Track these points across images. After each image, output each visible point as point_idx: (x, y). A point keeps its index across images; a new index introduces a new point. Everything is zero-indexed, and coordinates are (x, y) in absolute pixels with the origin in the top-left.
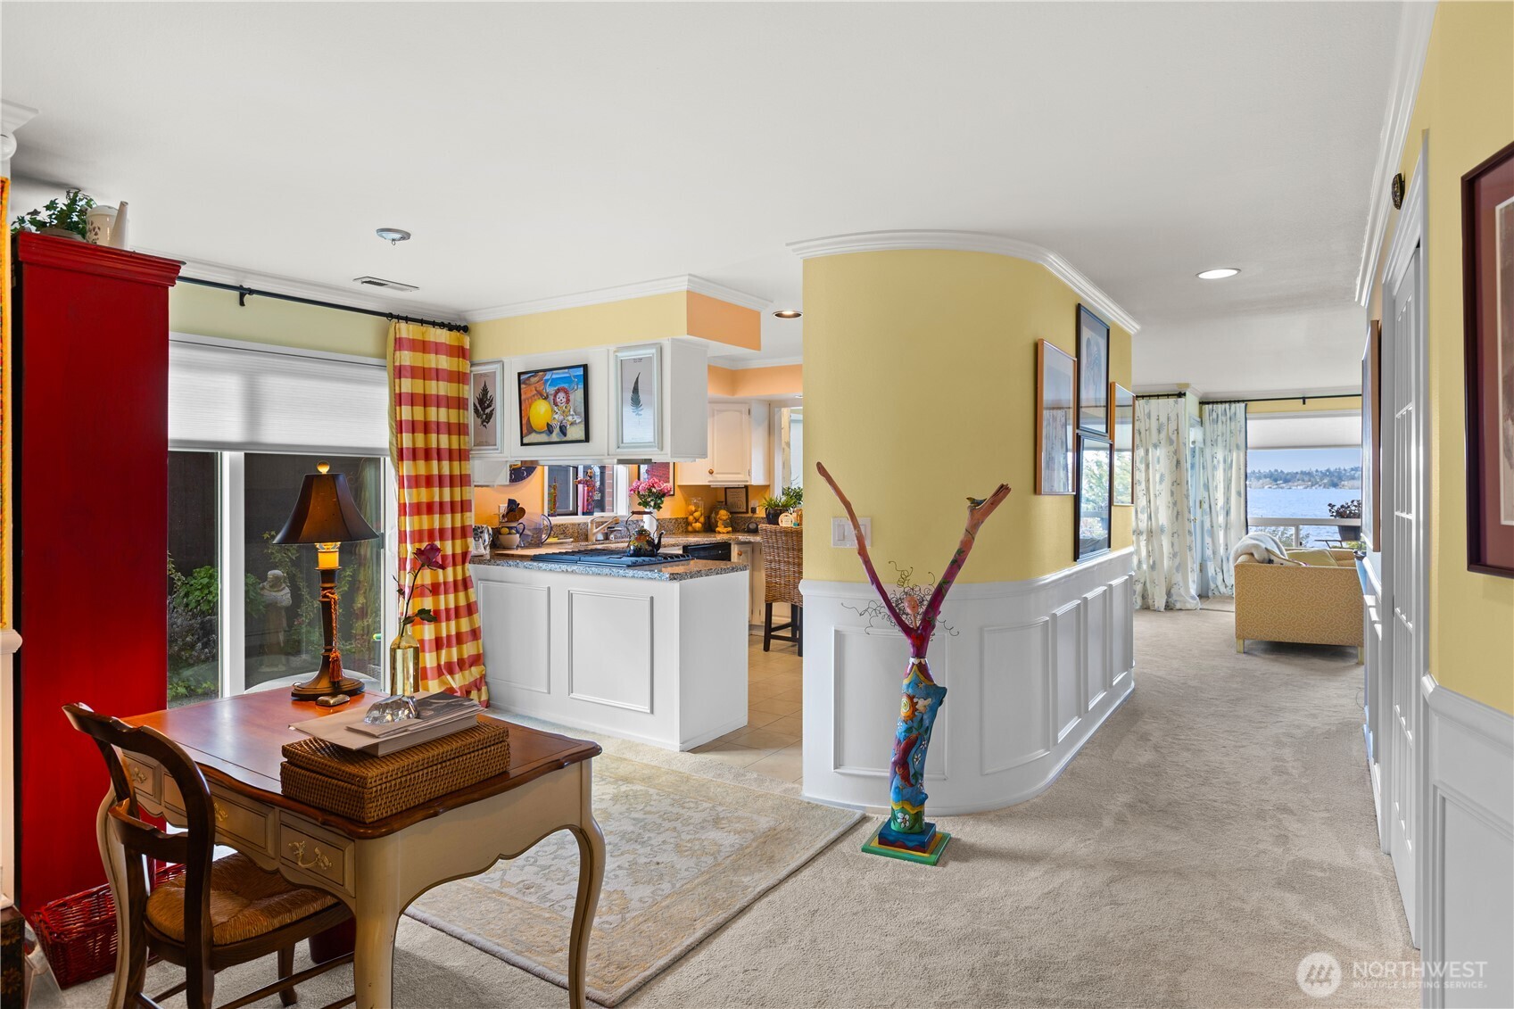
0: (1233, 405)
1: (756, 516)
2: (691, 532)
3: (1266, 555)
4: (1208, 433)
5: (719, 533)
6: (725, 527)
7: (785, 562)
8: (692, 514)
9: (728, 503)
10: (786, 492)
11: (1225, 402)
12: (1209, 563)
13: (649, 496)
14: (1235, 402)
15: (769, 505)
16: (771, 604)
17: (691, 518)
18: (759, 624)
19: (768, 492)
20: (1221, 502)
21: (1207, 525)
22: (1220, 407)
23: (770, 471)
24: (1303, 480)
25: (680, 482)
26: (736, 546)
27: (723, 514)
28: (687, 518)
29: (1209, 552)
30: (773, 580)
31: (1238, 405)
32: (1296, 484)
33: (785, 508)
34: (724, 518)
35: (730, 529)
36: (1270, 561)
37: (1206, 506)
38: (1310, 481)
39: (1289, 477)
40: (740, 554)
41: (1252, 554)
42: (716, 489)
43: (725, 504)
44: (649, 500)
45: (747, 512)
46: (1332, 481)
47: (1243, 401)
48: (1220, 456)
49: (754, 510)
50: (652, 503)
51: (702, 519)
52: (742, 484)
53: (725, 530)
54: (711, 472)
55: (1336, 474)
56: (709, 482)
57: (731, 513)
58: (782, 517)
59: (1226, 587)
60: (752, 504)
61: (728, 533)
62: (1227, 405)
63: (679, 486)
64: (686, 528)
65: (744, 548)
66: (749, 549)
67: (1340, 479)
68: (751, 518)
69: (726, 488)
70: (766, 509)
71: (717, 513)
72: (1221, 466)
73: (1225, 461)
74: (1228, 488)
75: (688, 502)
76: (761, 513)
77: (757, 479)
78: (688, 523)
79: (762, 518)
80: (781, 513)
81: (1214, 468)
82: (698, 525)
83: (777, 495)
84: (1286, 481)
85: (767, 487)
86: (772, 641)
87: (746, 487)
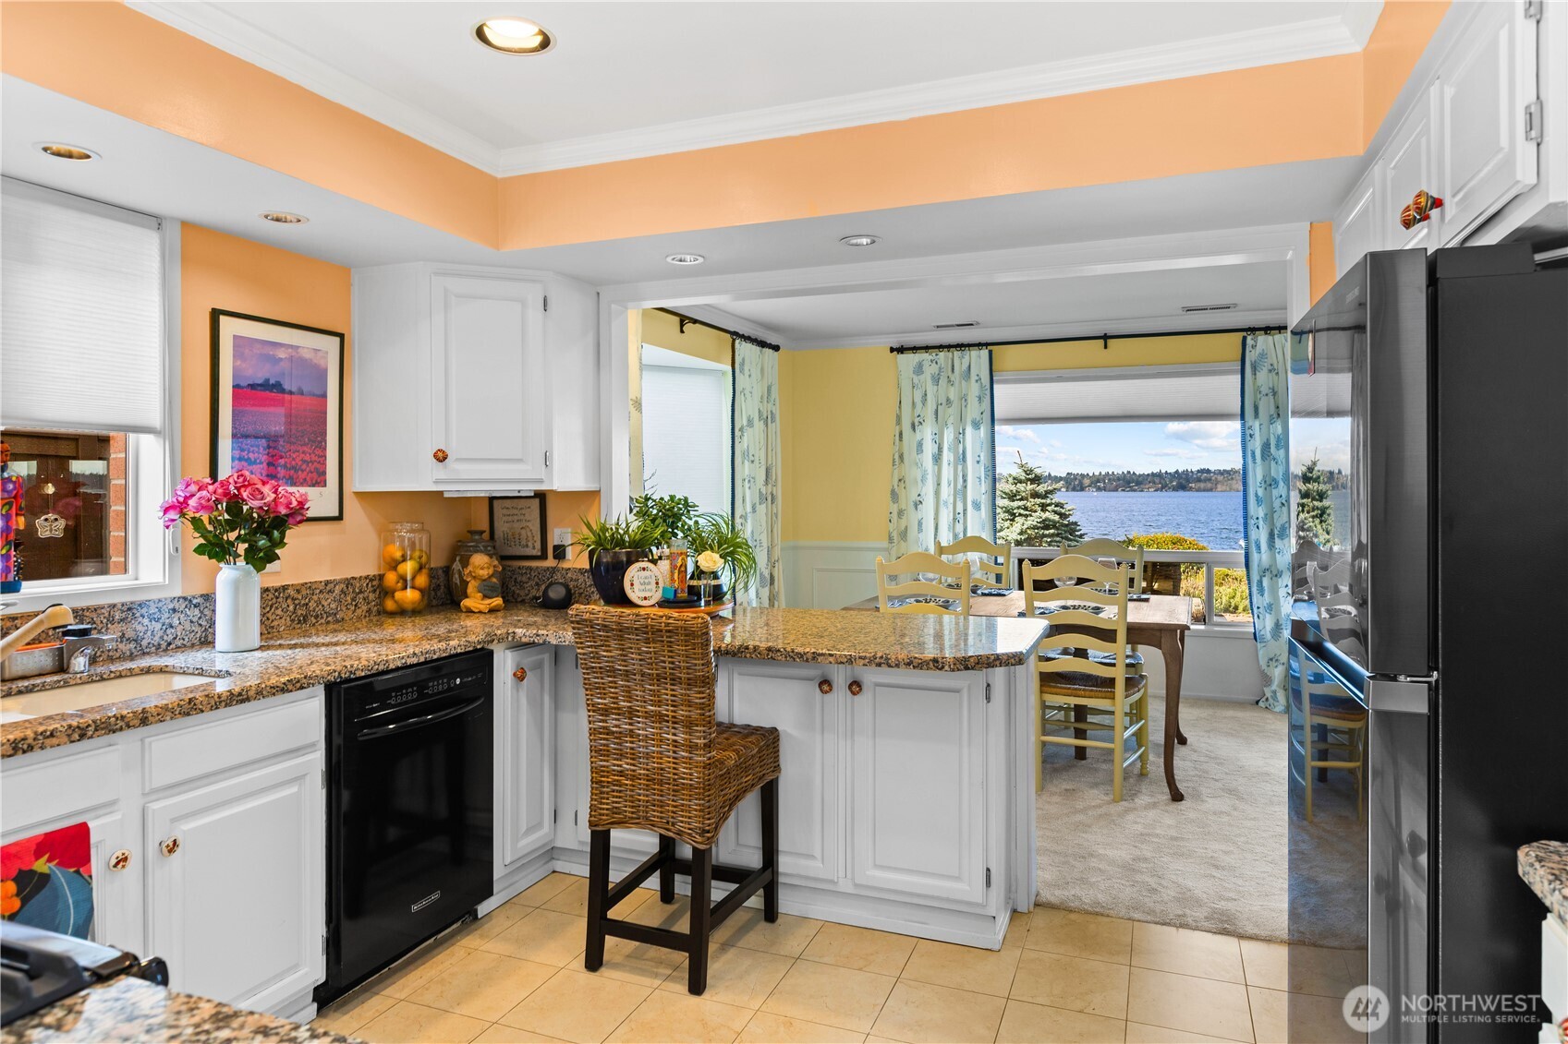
1: (565, 565)
2: (392, 614)
5: (470, 611)
6: (485, 597)
7: (648, 715)
8: (394, 565)
9: (498, 534)
10: (642, 506)
13: (232, 525)
15: (599, 542)
16: (607, 833)
17: (391, 578)
18: (576, 847)
19: (595, 508)
23: (599, 460)
24: (1154, 483)
25: (356, 483)
26: (509, 654)
27: (481, 564)
28: (381, 577)
30: (612, 764)
32: (1147, 486)
33: (639, 550)
34: (484, 573)
35: (498, 601)
38: (1160, 483)
39: (1140, 479)
40: (520, 676)
42: (464, 502)
43: (490, 540)
44: (232, 536)
45: (544, 556)
49: (560, 552)
50: (242, 548)
51: (422, 580)
52: (527, 489)
53: (484, 605)
54: (441, 457)
56: (436, 482)
57: (503, 558)
58: (633, 573)
60: (556, 536)
61: (492, 611)
63: (361, 496)
64: (381, 604)
65: (528, 659)
66: (547, 658)
67: (1188, 481)
68: (554, 570)
69: (492, 499)
70: (591, 554)
71: (465, 563)
75: (386, 535)
76: (577, 560)
77: (567, 476)
78: (385, 592)
79: (582, 571)
80: (630, 563)
82: (410, 596)
83: (619, 514)
84: (1138, 483)
85: (592, 496)
86: (610, 941)
87: (541, 496)
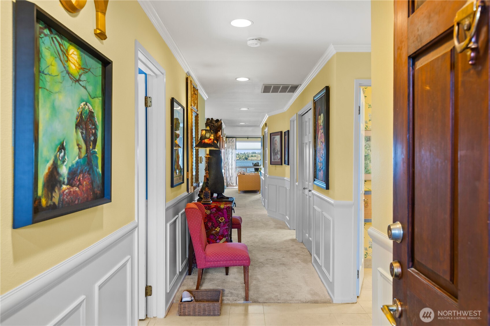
0: (233, 139)
3: (243, 173)
4: (228, 145)
11: (231, 138)
12: (228, 178)
14: (233, 138)
20: (230, 163)
21: (227, 168)
22: (230, 139)
29: (228, 175)
31: (234, 138)
36: (244, 174)
37: (227, 164)
41: (241, 173)
46: (246, 157)
47: (235, 138)
48: (230, 151)
55: (247, 155)
59: (232, 183)
62: (232, 138)
72: (231, 153)
73: (231, 152)
74: (232, 159)
81: (229, 154)
